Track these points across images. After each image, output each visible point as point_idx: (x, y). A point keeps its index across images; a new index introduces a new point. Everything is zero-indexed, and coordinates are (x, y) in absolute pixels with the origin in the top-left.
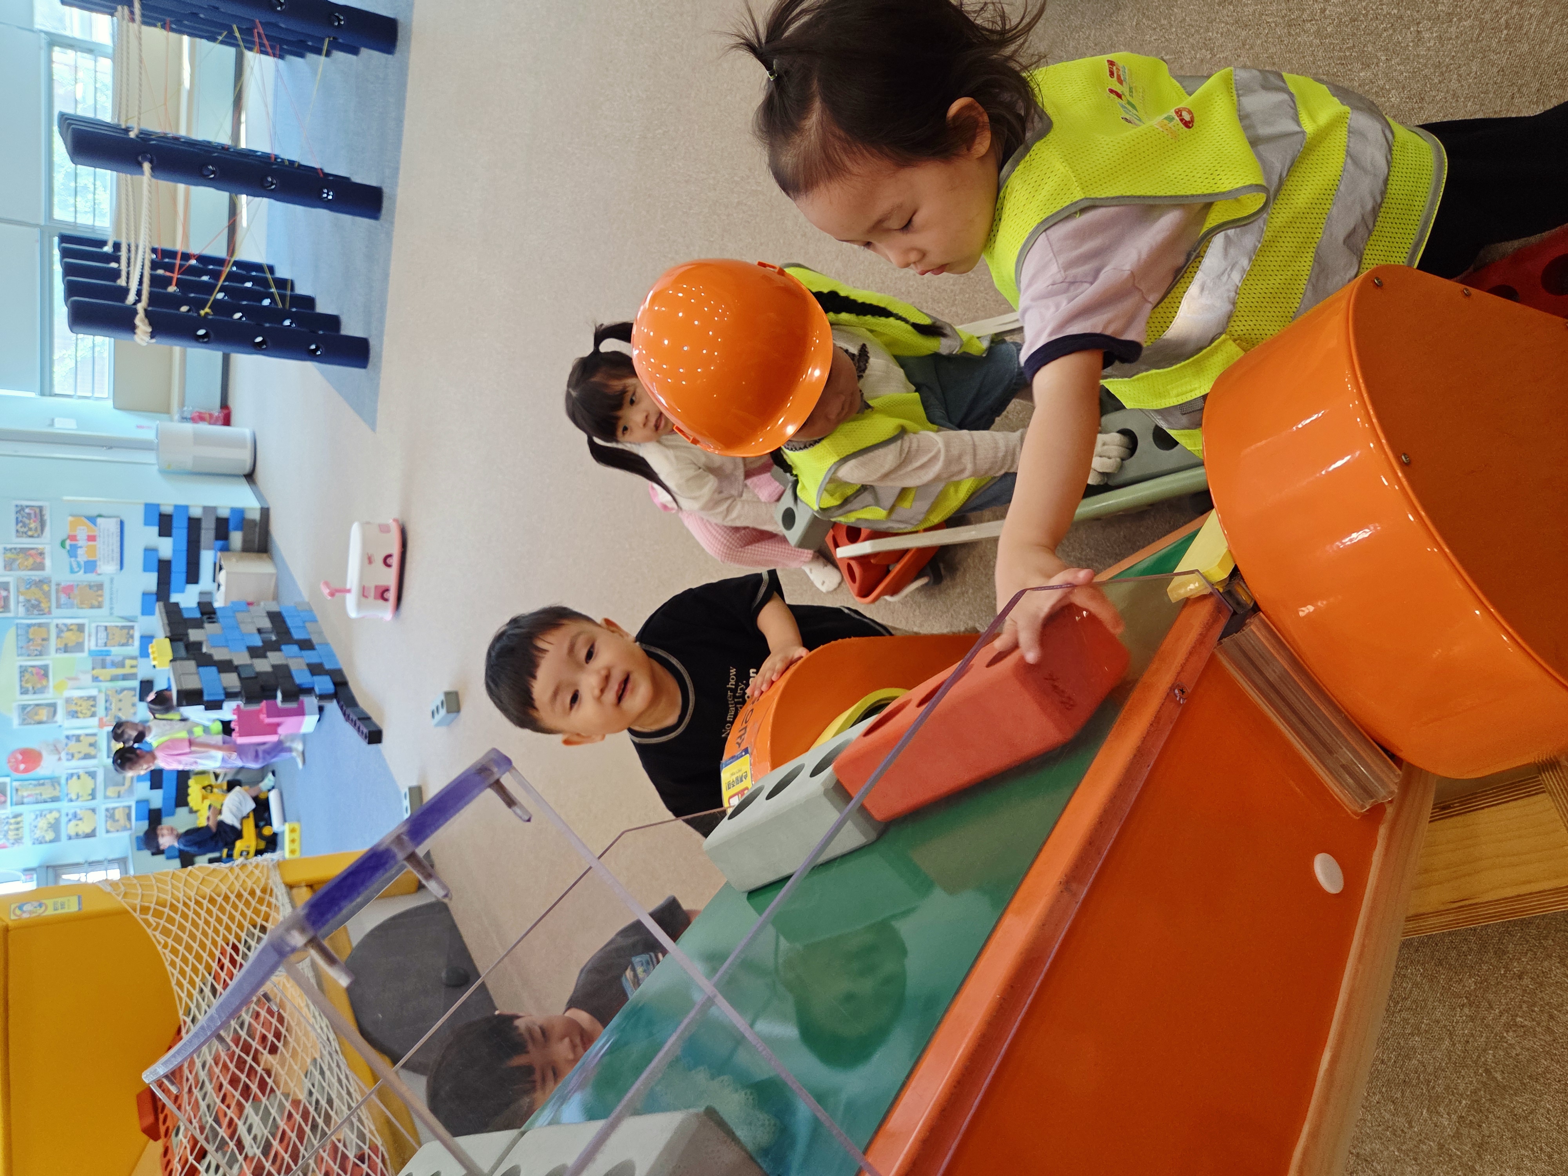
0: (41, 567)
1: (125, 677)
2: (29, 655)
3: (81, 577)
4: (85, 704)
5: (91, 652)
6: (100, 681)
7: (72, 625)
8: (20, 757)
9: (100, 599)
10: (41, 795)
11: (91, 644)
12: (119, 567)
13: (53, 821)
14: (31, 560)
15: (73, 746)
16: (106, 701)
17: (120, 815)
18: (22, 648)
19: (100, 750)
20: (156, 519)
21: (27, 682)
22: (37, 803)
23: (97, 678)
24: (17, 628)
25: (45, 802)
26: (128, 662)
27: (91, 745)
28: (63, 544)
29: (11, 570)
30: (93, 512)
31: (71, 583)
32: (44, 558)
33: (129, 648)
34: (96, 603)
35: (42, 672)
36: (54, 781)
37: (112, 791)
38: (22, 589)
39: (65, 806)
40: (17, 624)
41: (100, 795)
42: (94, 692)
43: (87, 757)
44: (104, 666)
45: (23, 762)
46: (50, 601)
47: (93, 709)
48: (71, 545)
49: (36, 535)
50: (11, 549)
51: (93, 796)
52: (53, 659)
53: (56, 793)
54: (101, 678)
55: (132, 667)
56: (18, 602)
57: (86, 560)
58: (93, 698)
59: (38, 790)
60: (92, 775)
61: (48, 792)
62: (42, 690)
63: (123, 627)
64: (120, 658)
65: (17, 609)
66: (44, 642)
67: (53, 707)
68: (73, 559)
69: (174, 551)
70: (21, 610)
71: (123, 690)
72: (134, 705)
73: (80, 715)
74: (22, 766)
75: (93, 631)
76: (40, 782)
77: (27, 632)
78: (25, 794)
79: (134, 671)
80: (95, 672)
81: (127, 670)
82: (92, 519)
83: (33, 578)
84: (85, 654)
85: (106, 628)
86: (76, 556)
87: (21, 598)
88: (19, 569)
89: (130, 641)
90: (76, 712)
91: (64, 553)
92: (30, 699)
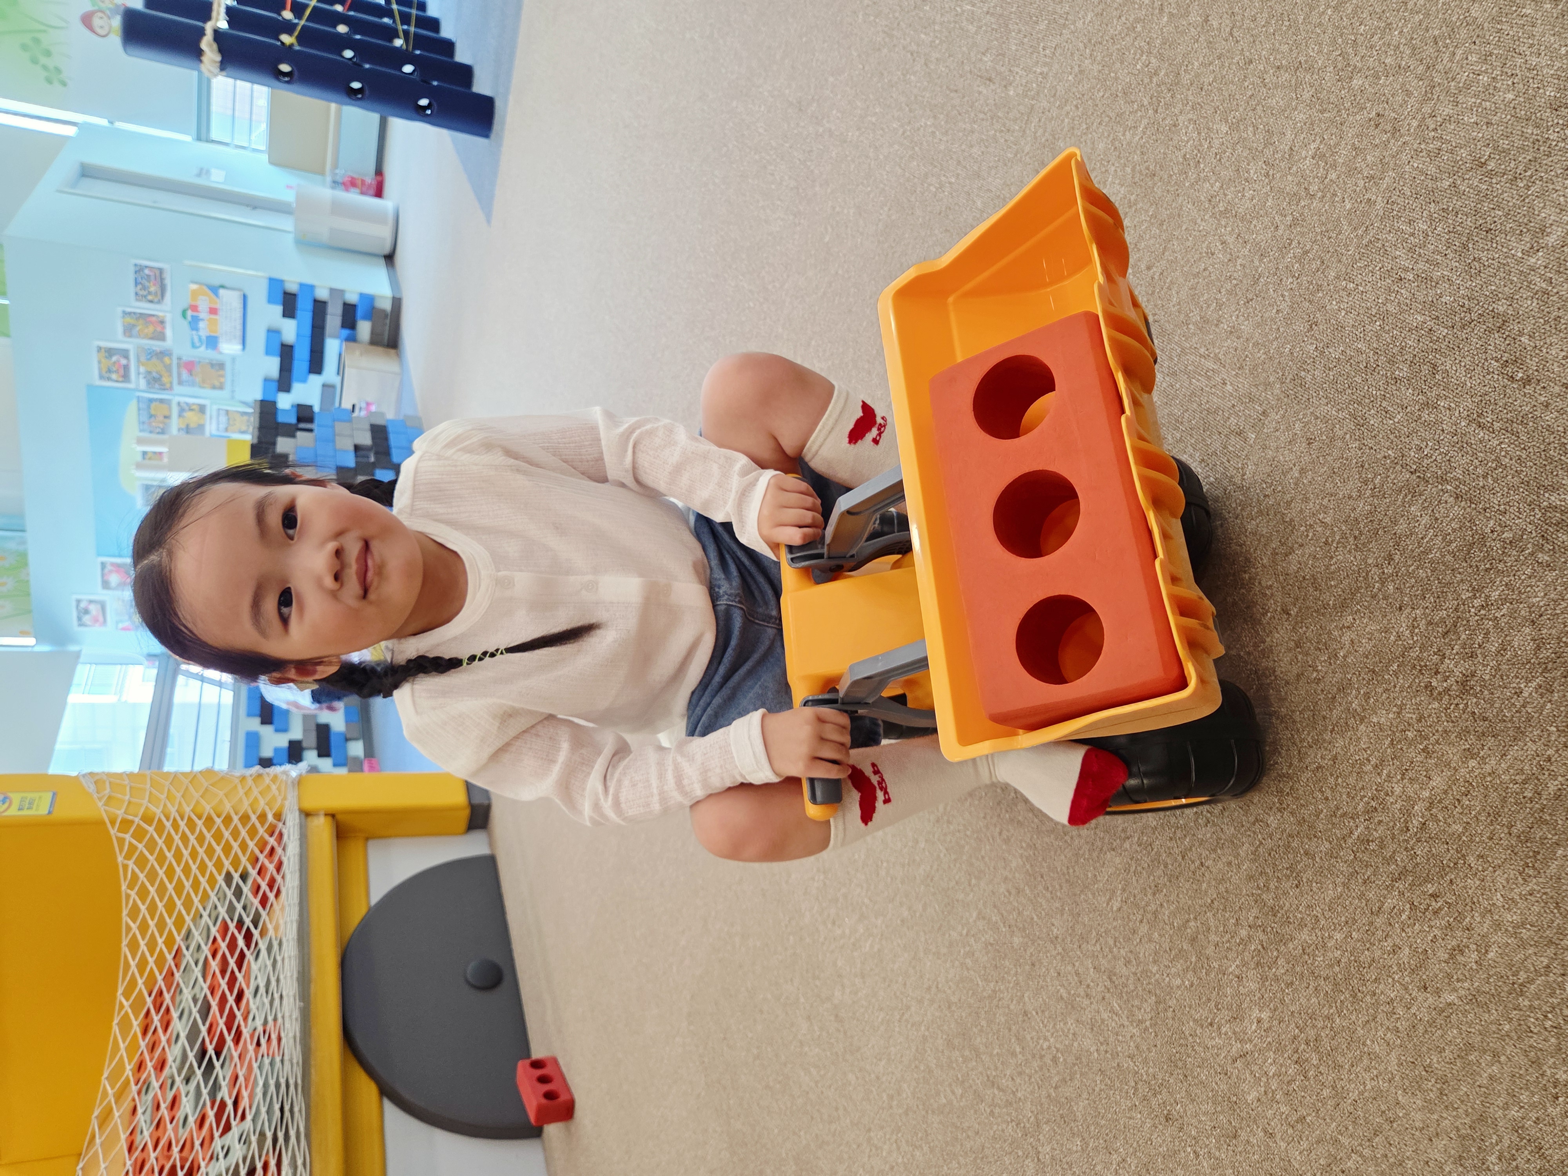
0: (161, 337)
3: (203, 353)
7: (194, 404)
9: (222, 380)
11: (212, 427)
12: (241, 347)
14: (151, 329)
18: (143, 423)
20: (280, 297)
24: (138, 401)
28: (184, 314)
29: (130, 336)
30: (216, 282)
31: (193, 359)
32: (164, 328)
34: (217, 384)
38: (143, 359)
40: (138, 397)
46: (171, 375)
48: (192, 316)
49: (156, 300)
50: (130, 313)
56: (139, 374)
57: (208, 334)
63: (244, 413)
65: (138, 381)
66: (166, 421)
68: (194, 332)
69: (298, 335)
70: (143, 383)
75: (215, 414)
77: (149, 407)
82: (215, 290)
83: (154, 348)
85: (226, 410)
86: (197, 329)
87: (142, 369)
88: (139, 336)
91: (184, 324)
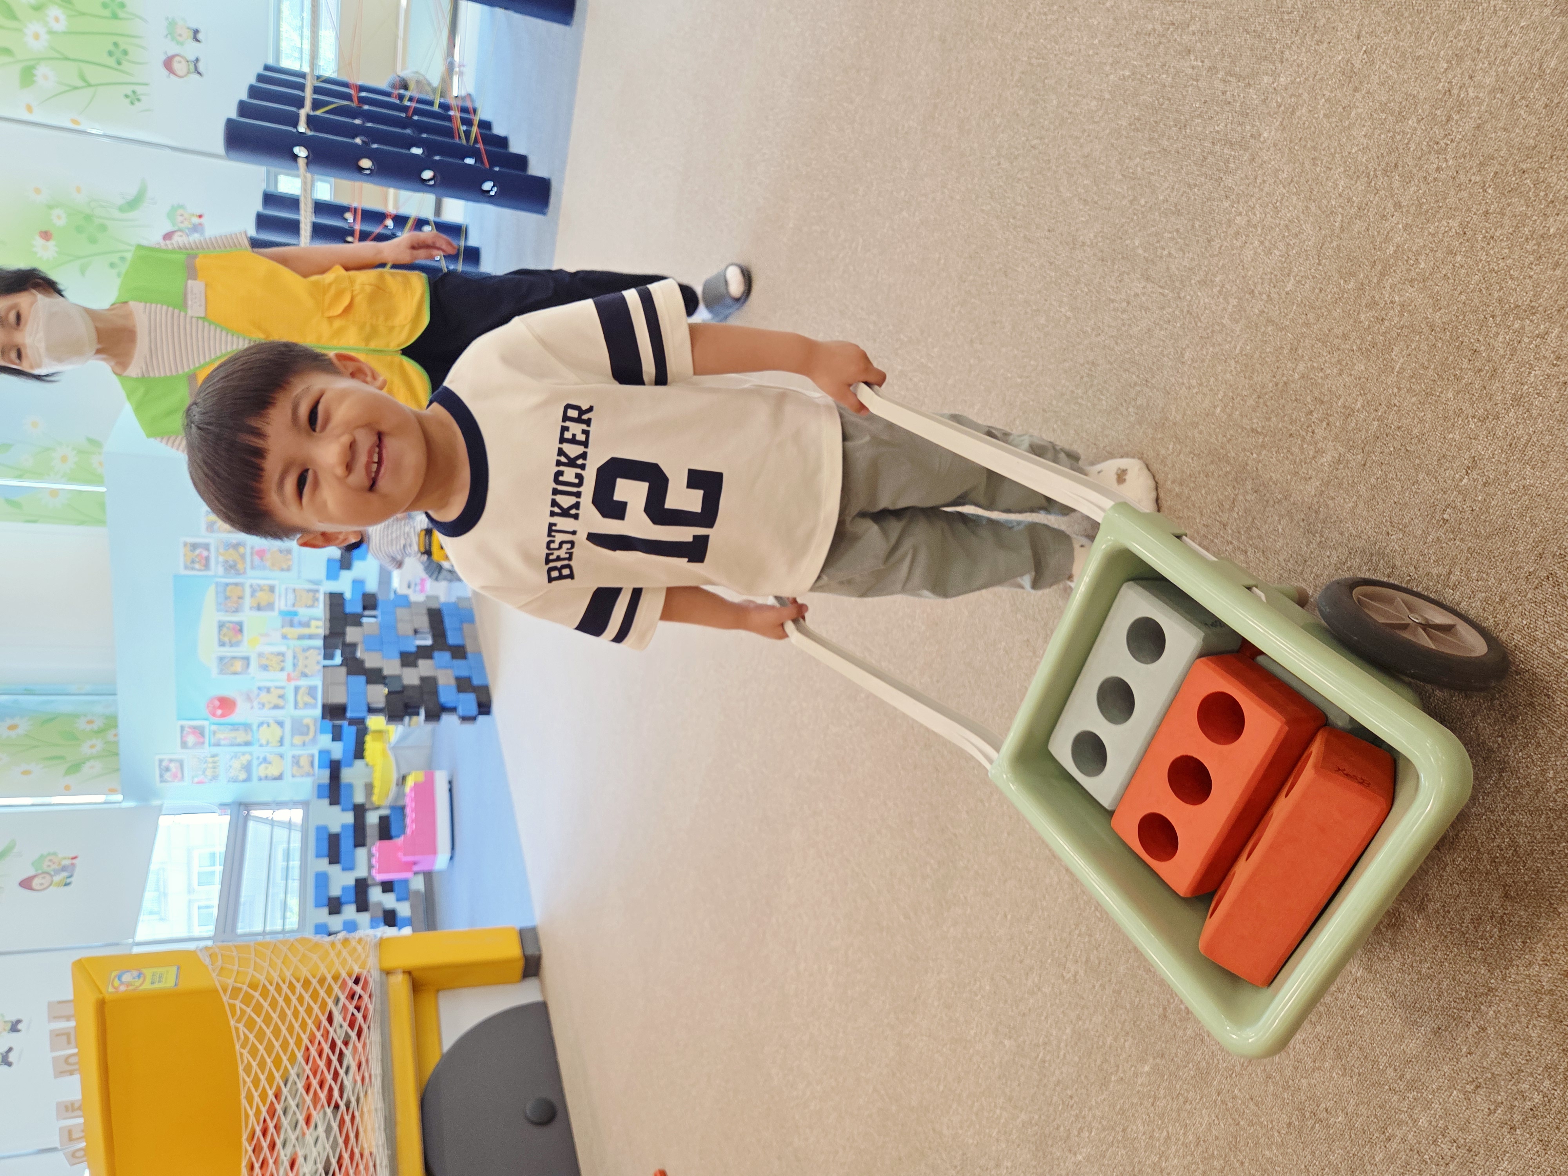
1: (311, 637)
2: (227, 611)
4: (274, 659)
5: (280, 612)
6: (289, 639)
7: (264, 585)
8: (217, 703)
9: (289, 563)
10: (235, 738)
11: (282, 603)
13: (245, 762)
15: (264, 696)
16: (294, 657)
17: (304, 762)
18: (220, 603)
19: (287, 702)
21: (225, 635)
22: (232, 745)
23: (286, 635)
24: (217, 586)
25: (239, 745)
27: (279, 696)
29: (212, 532)
31: (264, 547)
34: (285, 567)
35: (238, 628)
36: (247, 727)
37: (298, 740)
38: (222, 550)
39: (255, 749)
40: (217, 582)
41: (287, 742)
42: (283, 649)
43: (276, 707)
44: (292, 625)
45: (220, 707)
46: (245, 562)
47: (282, 664)
51: (281, 742)
52: (248, 616)
53: (248, 738)
54: (289, 636)
56: (218, 563)
58: (282, 654)
59: (233, 734)
60: (281, 724)
61: (241, 737)
62: (237, 644)
63: (309, 590)
64: (306, 619)
65: (217, 568)
66: (239, 601)
67: (247, 659)
70: (221, 570)
71: (309, 648)
73: (270, 669)
74: (219, 712)
75: (283, 592)
76: (235, 727)
77: (225, 590)
78: (222, 736)
80: (284, 630)
81: (312, 630)
83: (232, 541)
84: (276, 613)
85: (294, 590)
87: (221, 559)
88: (219, 531)
89: (316, 603)
90: (267, 666)
92: (227, 651)
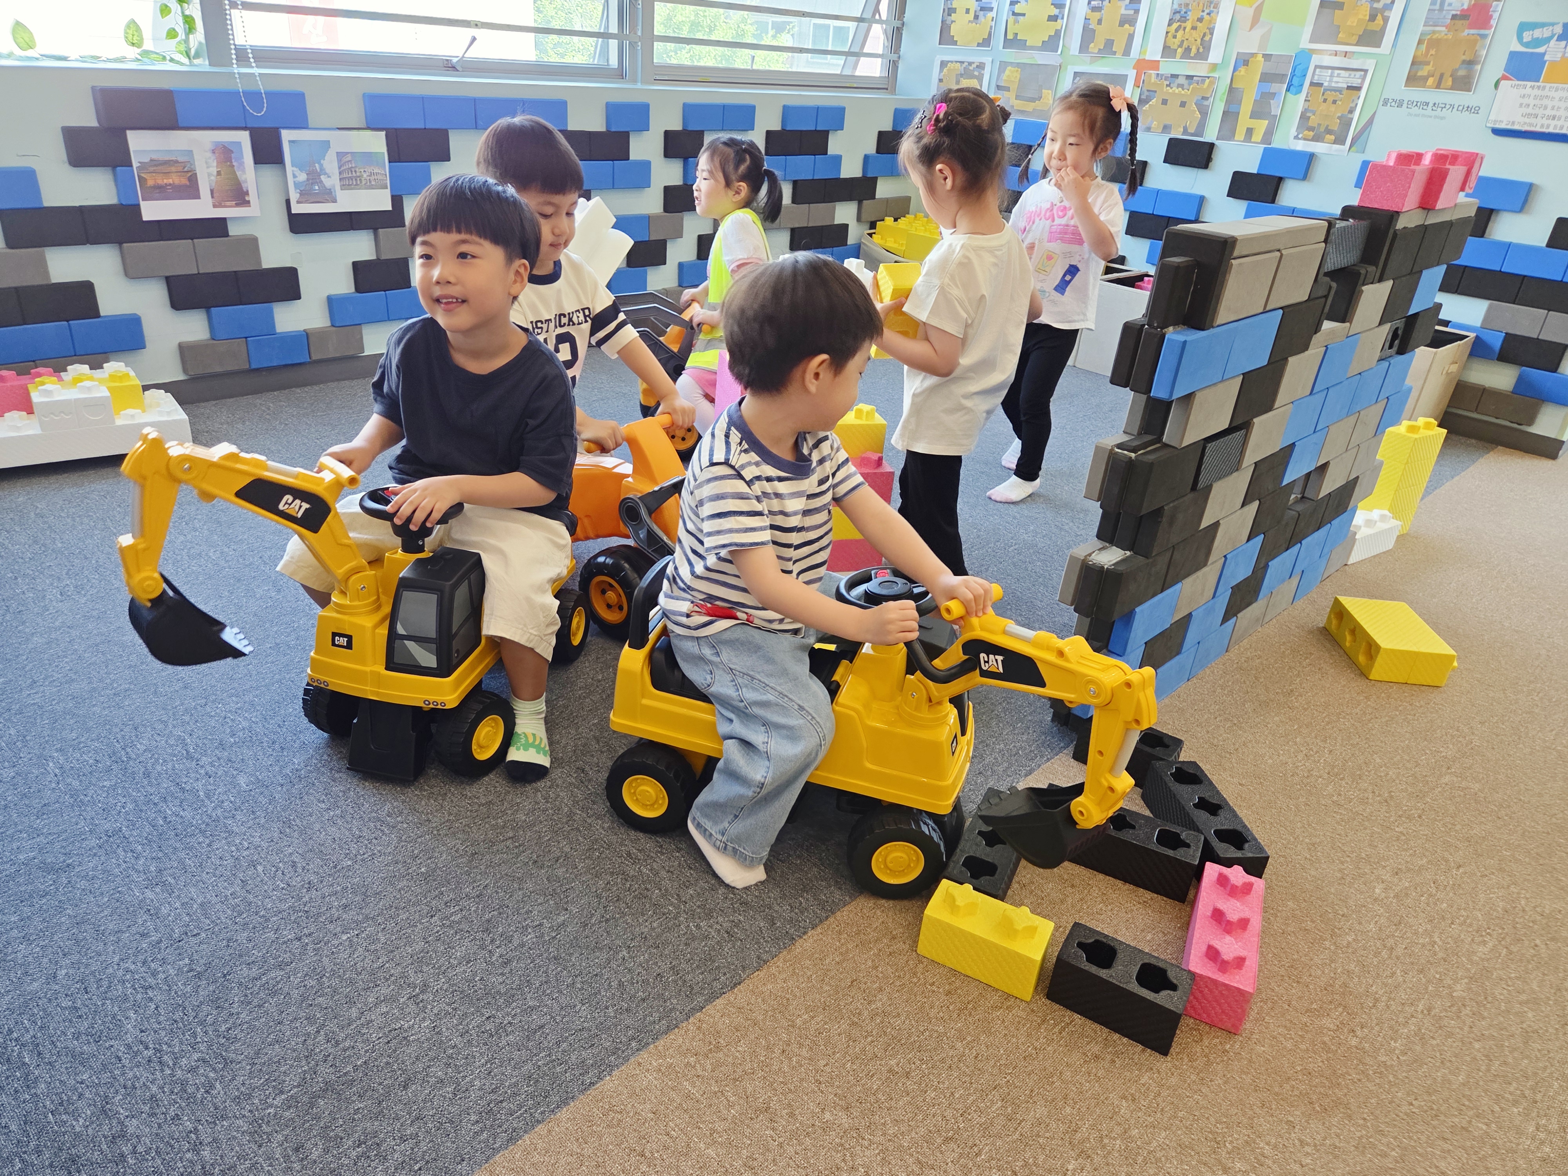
1: (1230, 117)
3: (1504, 46)
4: (1197, 35)
5: (1305, 56)
6: (1235, 70)
7: (1386, 20)
9: (1430, 81)
12: (1503, 126)
16: (1190, 77)
19: (1094, 60)
23: (1246, 63)
26: (1261, 126)
27: (1109, 43)
31: (1493, 22)
33: (1293, 132)
34: (1423, 72)
42: (1215, 56)
43: (1088, 35)
44: (1266, 78)
47: (1180, 50)
51: (1013, 43)
54: (1242, 70)
55: (1250, 132)
57: (1547, 60)
58: (1203, 53)
60: (1051, 44)
63: (1346, 124)
64: (1275, 111)
71: (1204, 113)
72: (1166, 128)
73: (1175, 26)
75: (1354, 64)
79: (1240, 133)
80: (1260, 58)
81: (1244, 121)
84: (1305, 43)
85: (1358, 89)
89: (1311, 134)
90: (1183, 19)
